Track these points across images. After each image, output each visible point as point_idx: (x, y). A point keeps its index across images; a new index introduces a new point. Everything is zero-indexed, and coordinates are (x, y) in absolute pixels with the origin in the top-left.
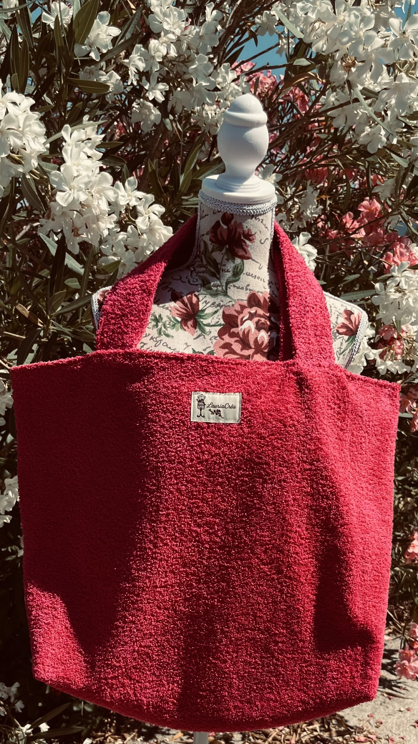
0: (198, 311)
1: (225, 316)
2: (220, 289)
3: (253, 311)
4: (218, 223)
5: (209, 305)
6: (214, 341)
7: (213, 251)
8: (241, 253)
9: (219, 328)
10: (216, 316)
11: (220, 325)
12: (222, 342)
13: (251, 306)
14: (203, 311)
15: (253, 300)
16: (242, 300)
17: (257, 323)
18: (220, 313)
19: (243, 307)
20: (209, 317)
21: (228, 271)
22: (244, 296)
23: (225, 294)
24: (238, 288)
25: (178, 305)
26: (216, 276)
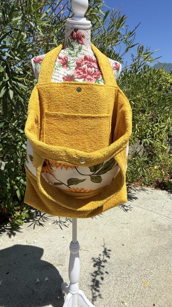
0: (68, 62)
1: (77, 63)
2: (75, 54)
4: (73, 32)
5: (71, 60)
6: (74, 71)
7: (71, 42)
8: (80, 42)
9: (75, 67)
12: (77, 72)
13: (85, 60)
16: (82, 58)
17: (88, 65)
18: (75, 62)
20: (71, 64)
21: (77, 48)
23: (77, 56)
24: (81, 54)
25: (61, 60)
26: (73, 50)
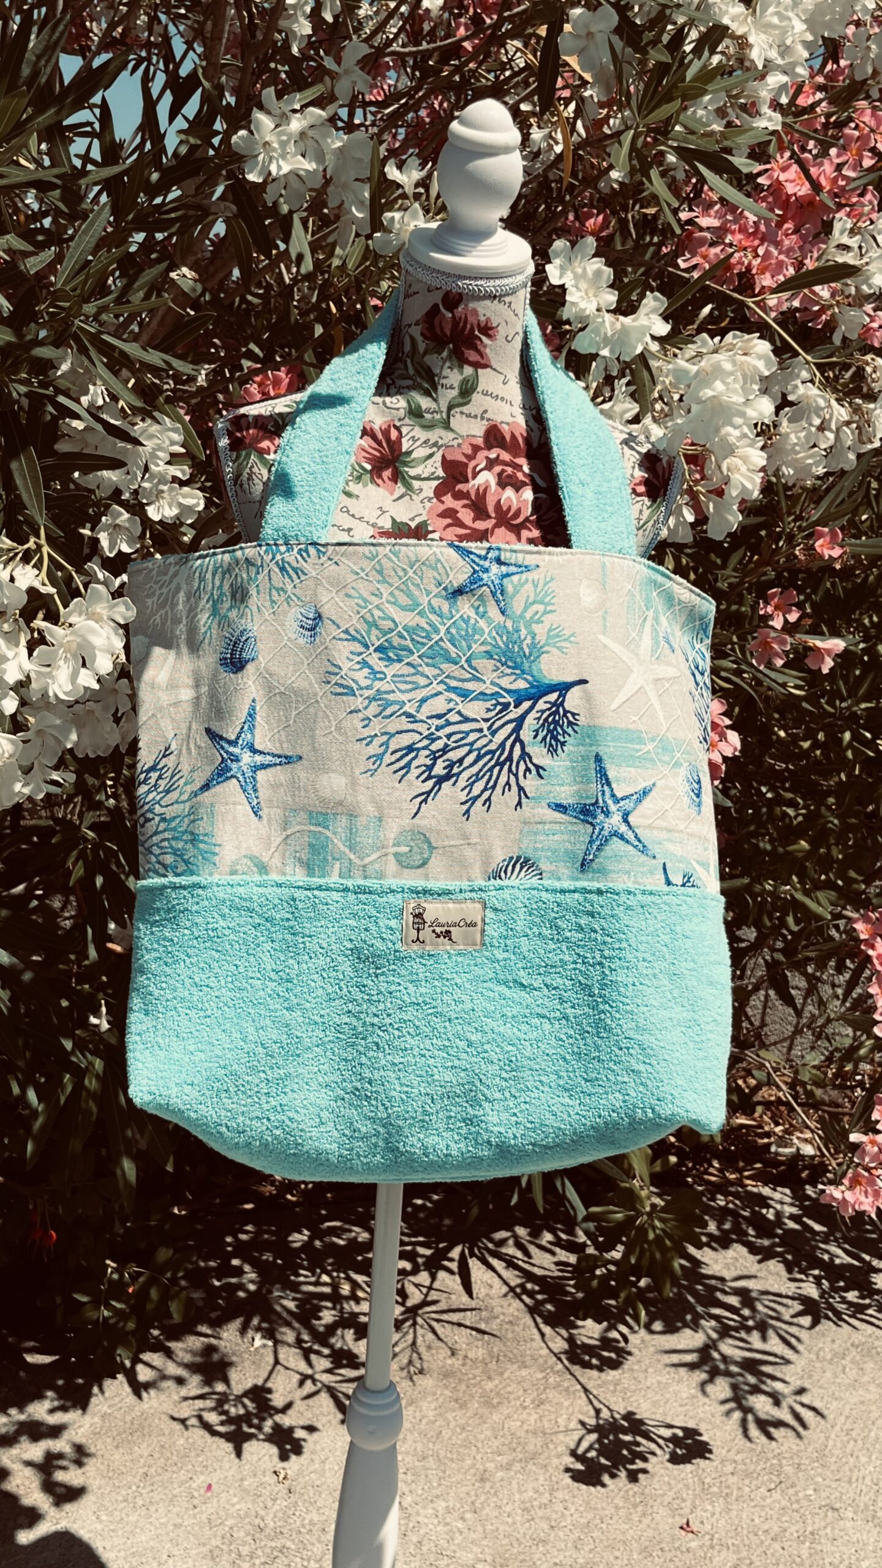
0: (401, 454)
1: (446, 463)
2: (438, 417)
3: (493, 456)
4: (435, 307)
5: (418, 443)
7: (426, 353)
8: (472, 356)
9: (436, 483)
10: (431, 461)
11: (438, 478)
12: (442, 508)
13: (489, 447)
14: (409, 453)
15: (494, 436)
16: (474, 436)
17: (500, 475)
18: (438, 457)
19: (476, 449)
20: (419, 464)
21: (451, 387)
22: (478, 430)
23: (447, 425)
24: (469, 416)
25: (367, 442)
26: (430, 395)
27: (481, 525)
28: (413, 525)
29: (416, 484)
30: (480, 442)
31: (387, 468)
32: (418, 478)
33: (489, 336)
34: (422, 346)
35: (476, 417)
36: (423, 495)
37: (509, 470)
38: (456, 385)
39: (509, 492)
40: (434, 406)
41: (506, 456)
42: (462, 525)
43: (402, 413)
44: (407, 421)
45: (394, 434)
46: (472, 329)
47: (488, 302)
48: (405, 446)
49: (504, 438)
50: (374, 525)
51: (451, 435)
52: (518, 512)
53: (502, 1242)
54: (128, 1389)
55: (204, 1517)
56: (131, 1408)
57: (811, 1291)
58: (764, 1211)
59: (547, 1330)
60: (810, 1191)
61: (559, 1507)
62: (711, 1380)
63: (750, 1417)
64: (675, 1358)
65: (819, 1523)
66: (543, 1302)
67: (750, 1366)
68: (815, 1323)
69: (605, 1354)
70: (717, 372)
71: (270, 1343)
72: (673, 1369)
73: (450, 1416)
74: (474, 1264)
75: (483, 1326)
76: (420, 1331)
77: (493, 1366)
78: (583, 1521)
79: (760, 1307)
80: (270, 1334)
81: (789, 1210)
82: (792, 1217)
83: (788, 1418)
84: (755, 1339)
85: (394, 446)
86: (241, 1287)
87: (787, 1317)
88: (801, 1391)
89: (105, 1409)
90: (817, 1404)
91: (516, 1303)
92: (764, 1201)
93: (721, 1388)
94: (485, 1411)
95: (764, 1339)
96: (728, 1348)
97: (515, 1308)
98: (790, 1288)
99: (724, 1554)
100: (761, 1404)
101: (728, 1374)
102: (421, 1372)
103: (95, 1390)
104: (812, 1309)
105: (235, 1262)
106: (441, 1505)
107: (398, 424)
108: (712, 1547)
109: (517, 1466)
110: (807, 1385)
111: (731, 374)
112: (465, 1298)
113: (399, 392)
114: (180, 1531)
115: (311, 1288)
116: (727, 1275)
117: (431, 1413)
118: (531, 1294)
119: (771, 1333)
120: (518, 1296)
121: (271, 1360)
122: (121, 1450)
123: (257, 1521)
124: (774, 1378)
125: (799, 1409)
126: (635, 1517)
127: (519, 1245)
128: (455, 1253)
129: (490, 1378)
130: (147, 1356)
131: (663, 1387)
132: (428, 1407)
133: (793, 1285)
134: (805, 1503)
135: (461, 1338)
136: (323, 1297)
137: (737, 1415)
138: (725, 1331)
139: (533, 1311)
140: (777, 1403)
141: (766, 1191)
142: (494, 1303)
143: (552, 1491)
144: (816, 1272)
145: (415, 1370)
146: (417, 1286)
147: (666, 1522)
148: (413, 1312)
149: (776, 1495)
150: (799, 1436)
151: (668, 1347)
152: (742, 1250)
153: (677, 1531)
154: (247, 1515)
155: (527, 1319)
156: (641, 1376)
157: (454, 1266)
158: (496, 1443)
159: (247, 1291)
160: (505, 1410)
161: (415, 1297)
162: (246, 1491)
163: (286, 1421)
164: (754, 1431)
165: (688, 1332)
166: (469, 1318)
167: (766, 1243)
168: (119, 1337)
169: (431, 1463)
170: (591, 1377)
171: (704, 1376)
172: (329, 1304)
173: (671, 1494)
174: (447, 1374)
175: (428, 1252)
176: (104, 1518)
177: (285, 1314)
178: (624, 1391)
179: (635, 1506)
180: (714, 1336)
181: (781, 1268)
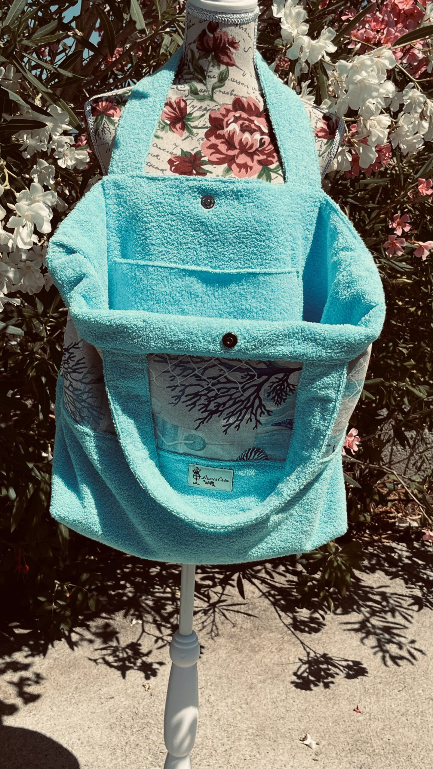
0: (186, 115)
1: (211, 119)
2: (207, 94)
3: (237, 115)
4: (204, 31)
5: (196, 109)
6: (201, 142)
7: (199, 58)
8: (225, 59)
9: (206, 130)
10: (203, 119)
11: (207, 127)
12: (209, 143)
13: (235, 110)
14: (191, 114)
15: (238, 104)
16: (227, 104)
17: (241, 125)
18: (207, 116)
19: (228, 111)
20: (196, 120)
21: (214, 77)
22: (229, 101)
23: (211, 98)
24: (224, 93)
25: (167, 109)
26: (203, 82)
27: (231, 153)
28: (193, 153)
29: (195, 131)
30: (230, 107)
31: (178, 122)
32: (196, 127)
33: (234, 48)
34: (197, 55)
35: (228, 93)
36: (199, 136)
37: (247, 123)
38: (216, 76)
39: (247, 135)
40: (204, 88)
41: (245, 115)
42: (221, 153)
43: (187, 92)
44: (190, 97)
45: (182, 104)
46: (225, 44)
47: (233, 28)
48: (189, 110)
49: (243, 105)
50: (171, 153)
51: (214, 104)
52: (252, 146)
53: (259, 571)
54: (67, 646)
55: (107, 708)
56: (69, 655)
57: (418, 593)
58: (393, 555)
59: (282, 614)
60: (416, 545)
61: (291, 701)
62: (366, 637)
63: (387, 655)
64: (349, 627)
65: (425, 706)
66: (280, 600)
67: (387, 630)
68: (420, 609)
69: (312, 625)
70: (363, 66)
71: (140, 622)
72: (348, 632)
73: (234, 657)
74: (245, 582)
75: (250, 612)
76: (217, 615)
77: (255, 632)
78: (303, 708)
79: (392, 601)
80: (140, 617)
81: (405, 554)
82: (407, 557)
83: (407, 656)
84: (389, 616)
85: (183, 111)
86: (124, 594)
87: (405, 606)
88: (413, 642)
89: (55, 655)
90: (423, 648)
91: (267, 601)
92: (392, 550)
93: (372, 641)
94: (251, 654)
95: (394, 616)
96: (375, 621)
97: (266, 603)
98: (406, 592)
99: (377, 723)
100: (393, 649)
101: (375, 634)
102: (217, 635)
103: (50, 646)
104: (419, 602)
105: (122, 582)
106: (230, 701)
107: (185, 99)
108: (370, 719)
109: (269, 681)
110: (417, 639)
111: (371, 66)
112: (241, 599)
113: (185, 82)
114: (94, 715)
115: (162, 595)
116: (375, 586)
117: (224, 656)
118: (273, 596)
119: (397, 614)
120: (267, 597)
121: (140, 630)
122: (64, 676)
123: (134, 710)
124: (399, 636)
125: (413, 651)
126: (330, 705)
127: (267, 573)
128: (235, 577)
129: (254, 638)
130: (78, 629)
131: (343, 641)
132: (222, 653)
133: (408, 590)
134: (418, 697)
135: (239, 618)
136: (167, 599)
137: (380, 654)
138: (373, 613)
139: (275, 604)
140: (401, 648)
141: (394, 545)
142: (256, 601)
143: (287, 693)
144: (420, 584)
145: (214, 634)
146: (216, 593)
147: (346, 707)
148: (213, 606)
149: (403, 693)
150: (413, 664)
151: (345, 621)
152: (382, 573)
153: (352, 712)
154: (129, 707)
155: (272, 608)
156: (332, 636)
157: (235, 583)
158: (258, 670)
159: (128, 597)
160: (262, 654)
161: (214, 598)
162: (129, 695)
163: (148, 660)
164: (389, 662)
165: (355, 614)
166: (243, 608)
167: (394, 570)
168: (63, 619)
169: (224, 680)
170: (305, 637)
171: (364, 635)
172: (170, 603)
173: (349, 694)
174: (232, 636)
175: (221, 577)
176: (55, 709)
177: (148, 608)
178: (323, 643)
179: (330, 700)
180: (368, 615)
181: (402, 582)
